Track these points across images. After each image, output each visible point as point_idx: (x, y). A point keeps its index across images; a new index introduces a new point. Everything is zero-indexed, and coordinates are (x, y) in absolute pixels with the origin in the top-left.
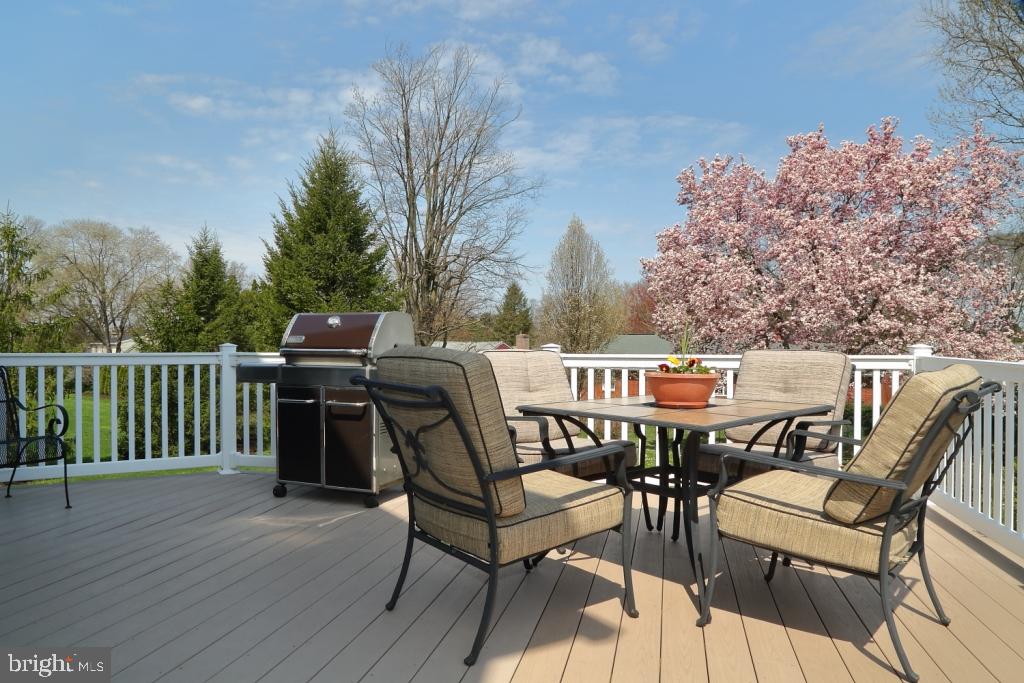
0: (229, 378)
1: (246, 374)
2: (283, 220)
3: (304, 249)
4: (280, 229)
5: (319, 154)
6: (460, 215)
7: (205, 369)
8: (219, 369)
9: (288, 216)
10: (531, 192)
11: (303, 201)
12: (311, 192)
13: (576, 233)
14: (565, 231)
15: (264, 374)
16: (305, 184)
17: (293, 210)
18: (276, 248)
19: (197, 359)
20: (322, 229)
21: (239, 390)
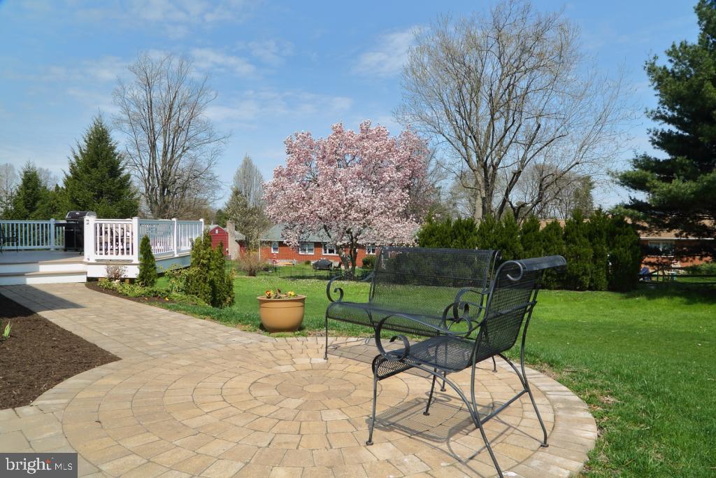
0: (53, 227)
1: (57, 225)
2: (74, 160)
3: (86, 176)
4: (72, 165)
5: (93, 126)
6: (183, 151)
7: (46, 224)
8: (50, 225)
9: (76, 157)
10: (223, 140)
11: (84, 150)
12: (89, 145)
13: (248, 164)
14: (241, 162)
15: (62, 225)
16: (86, 141)
17: (78, 154)
18: (70, 175)
19: (44, 222)
20: (95, 166)
21: (55, 229)
